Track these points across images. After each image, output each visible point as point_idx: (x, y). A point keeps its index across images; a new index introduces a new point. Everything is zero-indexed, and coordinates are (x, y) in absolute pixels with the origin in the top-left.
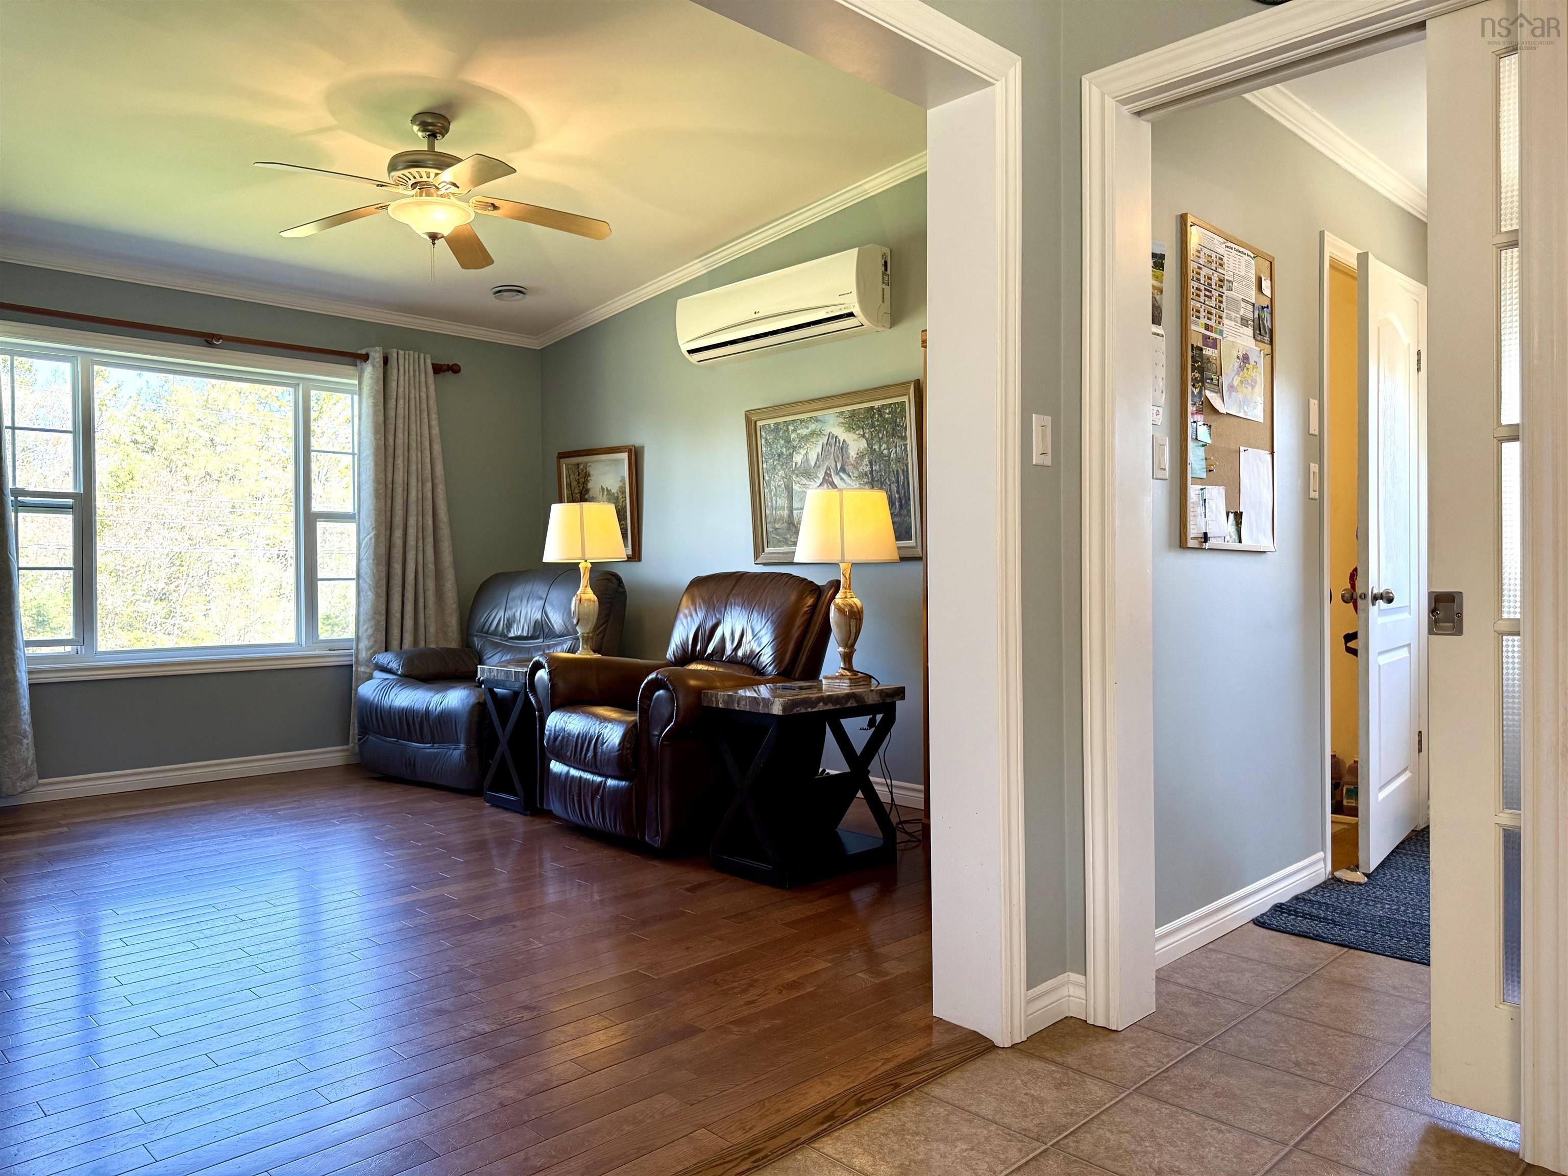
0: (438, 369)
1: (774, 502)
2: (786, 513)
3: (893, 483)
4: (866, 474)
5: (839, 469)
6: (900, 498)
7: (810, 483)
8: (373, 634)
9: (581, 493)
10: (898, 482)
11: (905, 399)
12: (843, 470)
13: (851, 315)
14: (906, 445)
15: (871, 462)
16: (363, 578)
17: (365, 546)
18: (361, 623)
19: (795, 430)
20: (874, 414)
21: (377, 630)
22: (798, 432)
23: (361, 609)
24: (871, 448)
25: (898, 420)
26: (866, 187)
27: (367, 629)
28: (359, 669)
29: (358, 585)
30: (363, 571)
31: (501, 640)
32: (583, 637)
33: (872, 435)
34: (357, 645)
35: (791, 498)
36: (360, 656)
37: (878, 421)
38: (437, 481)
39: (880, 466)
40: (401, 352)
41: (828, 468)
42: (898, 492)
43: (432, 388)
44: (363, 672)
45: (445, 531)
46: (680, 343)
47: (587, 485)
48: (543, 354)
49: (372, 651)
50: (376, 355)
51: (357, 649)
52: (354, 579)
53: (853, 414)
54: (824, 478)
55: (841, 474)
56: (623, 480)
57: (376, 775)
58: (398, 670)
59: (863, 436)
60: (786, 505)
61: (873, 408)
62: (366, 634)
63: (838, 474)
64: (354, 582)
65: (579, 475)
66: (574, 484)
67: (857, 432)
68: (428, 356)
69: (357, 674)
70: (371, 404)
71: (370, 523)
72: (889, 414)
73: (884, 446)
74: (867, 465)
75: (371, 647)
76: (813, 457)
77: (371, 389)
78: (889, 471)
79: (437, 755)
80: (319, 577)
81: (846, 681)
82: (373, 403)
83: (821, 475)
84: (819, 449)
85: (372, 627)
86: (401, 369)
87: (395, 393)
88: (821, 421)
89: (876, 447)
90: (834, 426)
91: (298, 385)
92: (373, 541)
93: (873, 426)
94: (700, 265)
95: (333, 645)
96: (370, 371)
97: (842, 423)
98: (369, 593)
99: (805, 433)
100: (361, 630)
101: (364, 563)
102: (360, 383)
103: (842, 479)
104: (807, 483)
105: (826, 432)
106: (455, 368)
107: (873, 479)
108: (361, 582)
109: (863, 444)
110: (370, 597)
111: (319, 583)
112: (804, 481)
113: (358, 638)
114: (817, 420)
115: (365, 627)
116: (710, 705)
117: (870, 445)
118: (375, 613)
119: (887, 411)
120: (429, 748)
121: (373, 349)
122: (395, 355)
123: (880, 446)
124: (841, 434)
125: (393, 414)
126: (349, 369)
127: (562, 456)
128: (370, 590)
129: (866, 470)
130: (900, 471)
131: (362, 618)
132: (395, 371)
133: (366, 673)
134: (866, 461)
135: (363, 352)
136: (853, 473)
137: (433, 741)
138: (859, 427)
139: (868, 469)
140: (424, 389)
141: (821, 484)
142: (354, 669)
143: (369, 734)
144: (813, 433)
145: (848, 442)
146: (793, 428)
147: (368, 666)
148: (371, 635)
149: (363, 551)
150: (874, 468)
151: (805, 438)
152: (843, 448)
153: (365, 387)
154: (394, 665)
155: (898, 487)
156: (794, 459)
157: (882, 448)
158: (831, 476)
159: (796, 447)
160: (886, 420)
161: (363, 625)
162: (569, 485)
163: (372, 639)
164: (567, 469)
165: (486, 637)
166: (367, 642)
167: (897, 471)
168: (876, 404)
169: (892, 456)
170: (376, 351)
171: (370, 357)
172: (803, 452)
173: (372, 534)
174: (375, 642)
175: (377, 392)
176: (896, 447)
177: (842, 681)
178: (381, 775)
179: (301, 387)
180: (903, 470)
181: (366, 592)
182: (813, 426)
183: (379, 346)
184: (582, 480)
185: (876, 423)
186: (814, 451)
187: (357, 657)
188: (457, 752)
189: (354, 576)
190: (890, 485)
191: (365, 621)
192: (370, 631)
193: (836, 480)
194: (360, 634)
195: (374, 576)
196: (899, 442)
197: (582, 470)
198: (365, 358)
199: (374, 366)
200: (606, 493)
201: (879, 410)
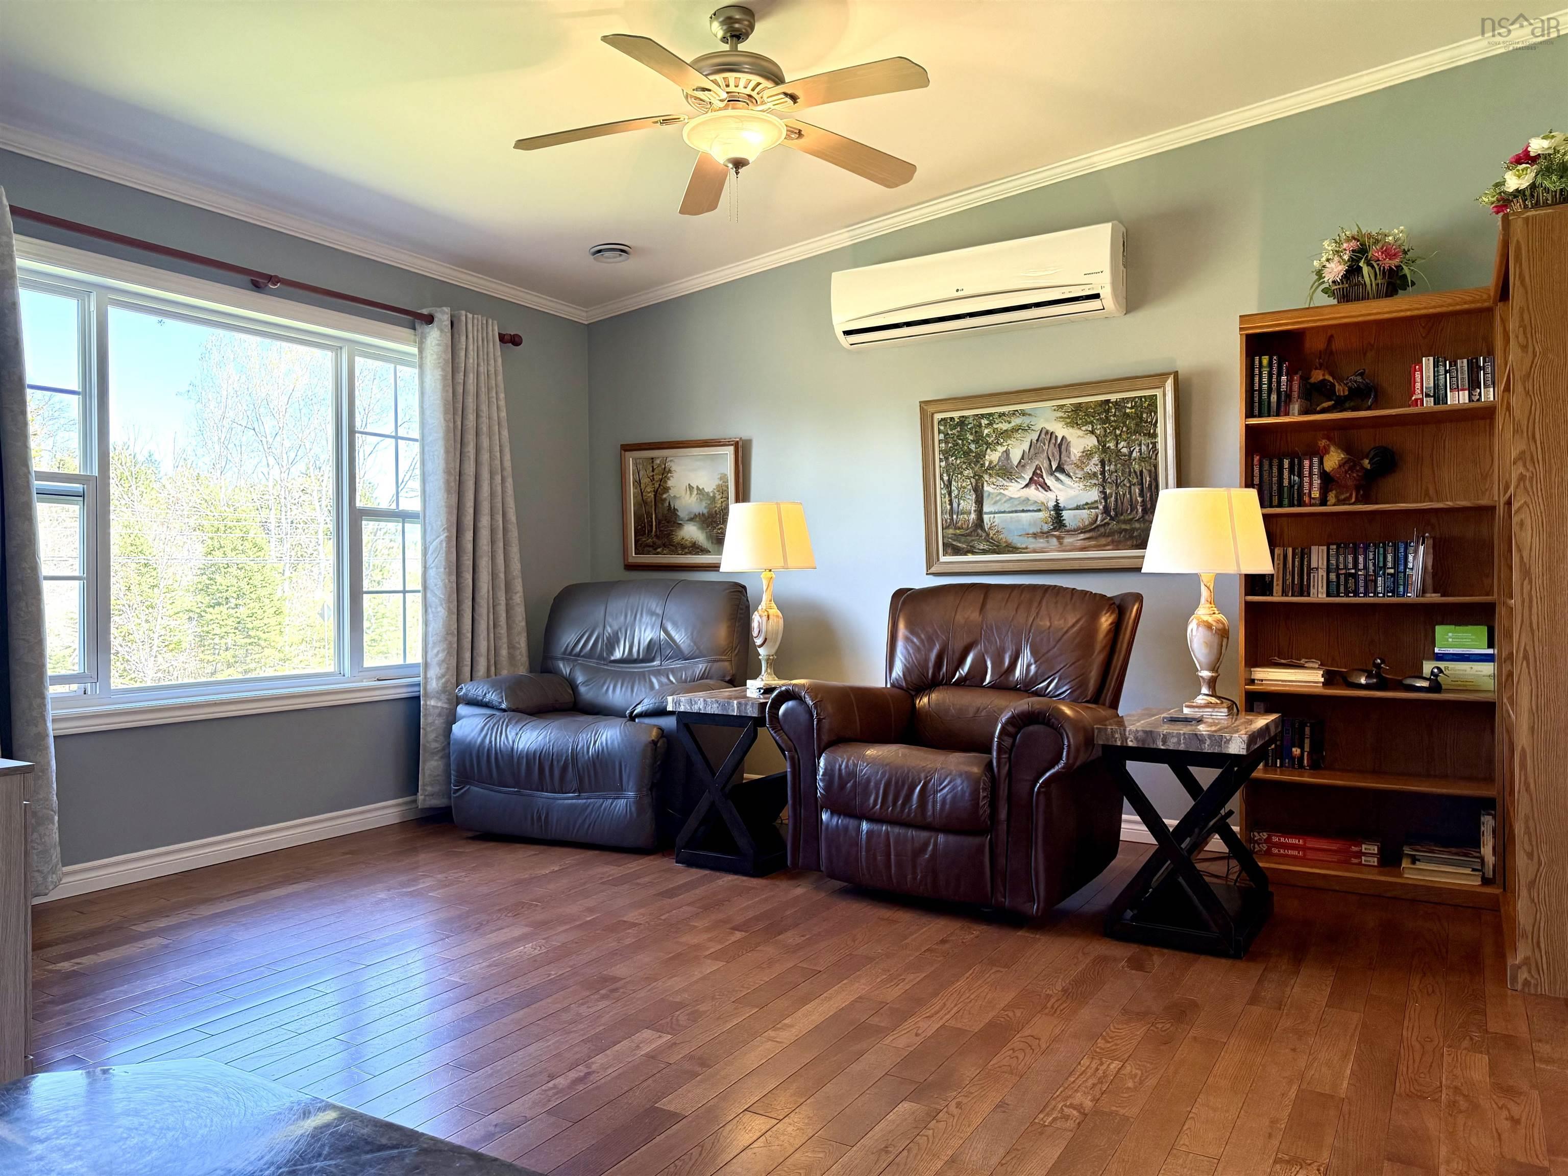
0: (502, 338)
1: (955, 505)
2: (973, 516)
3: (1134, 485)
4: (1095, 474)
5: (1054, 468)
6: (1143, 501)
7: (1011, 484)
8: (445, 658)
9: (656, 492)
10: (1142, 484)
11: (1158, 392)
12: (1060, 469)
13: (1097, 296)
14: (1154, 444)
15: (1103, 463)
16: (432, 591)
17: (434, 551)
18: (430, 646)
19: (990, 424)
20: (1110, 408)
21: (449, 654)
22: (995, 426)
23: (430, 629)
24: (1105, 445)
25: (1145, 416)
26: (1095, 159)
27: (438, 654)
28: (428, 703)
29: (425, 598)
30: (431, 582)
31: (597, 663)
32: (767, 660)
33: (1105, 431)
34: (425, 673)
35: (979, 502)
36: (428, 687)
37: (1115, 415)
38: (505, 473)
39: (1116, 465)
40: (470, 316)
41: (1038, 468)
42: (1142, 494)
43: (500, 360)
44: (433, 706)
45: (514, 534)
46: (834, 323)
47: (666, 482)
48: (591, 329)
49: (444, 680)
50: (443, 316)
51: (426, 678)
52: (418, 591)
53: (1078, 408)
54: (1031, 479)
55: (1057, 474)
56: (724, 478)
57: (470, 834)
58: (500, 703)
59: (1092, 432)
60: (973, 509)
61: (1108, 401)
62: (437, 659)
63: (1052, 474)
64: (420, 595)
65: (653, 471)
66: (644, 480)
67: (1084, 428)
68: (495, 322)
69: (426, 709)
70: (439, 377)
71: (439, 523)
72: (1132, 408)
73: (1122, 444)
74: (1097, 465)
75: (443, 676)
76: (1015, 456)
77: (439, 359)
78: (1130, 472)
79: (585, 808)
80: (365, 589)
81: (1222, 710)
82: (442, 375)
83: (1027, 476)
84: (1026, 446)
85: (443, 650)
86: (470, 336)
87: (463, 365)
88: (1030, 415)
89: (1112, 445)
90: (1047, 420)
91: (341, 348)
92: (444, 545)
93: (1106, 420)
94: (847, 235)
95: (382, 674)
96: (435, 337)
97: (1061, 417)
98: (440, 609)
99: (1005, 428)
100: (430, 655)
101: (432, 572)
102: (421, 351)
103: (1058, 479)
104: (1006, 484)
105: (1038, 427)
106: (516, 339)
107: (1104, 480)
108: (429, 595)
109: (1092, 441)
110: (440, 614)
111: (365, 596)
112: (1001, 481)
113: (426, 665)
114: (1023, 413)
115: (435, 651)
116: (1114, 744)
117: (1102, 442)
118: (447, 634)
119: (1129, 405)
120: (572, 798)
121: (438, 309)
122: (464, 318)
123: (1117, 444)
124: (1061, 430)
125: (462, 391)
126: (406, 332)
127: (627, 448)
128: (441, 605)
129: (1094, 470)
130: (1145, 472)
131: (430, 640)
132: (463, 339)
133: (437, 707)
134: (1096, 459)
135: (425, 311)
136: (1075, 473)
137: (580, 790)
138: (1087, 423)
139: (1098, 469)
140: (492, 362)
141: (1027, 486)
142: (422, 703)
143: (471, 784)
144: (1015, 430)
145: (1069, 438)
146: (987, 422)
147: (439, 699)
148: (443, 661)
149: (430, 558)
150: (1107, 468)
151: (1006, 434)
152: (1062, 446)
153: (429, 355)
154: (492, 697)
155: (1142, 491)
156: (987, 457)
157: (1120, 446)
158: (1042, 477)
159: (990, 444)
160: (1127, 416)
161: (433, 647)
162: (638, 483)
163: (445, 666)
164: (636, 464)
165: (577, 660)
166: (438, 669)
167: (1141, 472)
168: (1113, 397)
169: (1134, 454)
170: (444, 313)
171: (436, 319)
172: (1001, 449)
173: (443, 537)
174: (448, 669)
175: (446, 361)
176: (1140, 445)
177: (1216, 710)
178: (478, 833)
179: (343, 350)
180: (1150, 471)
181: (436, 608)
182: (1016, 421)
183: (446, 306)
184: (657, 478)
185: (1112, 418)
186: (1017, 449)
187: (425, 689)
188: (622, 802)
189: (420, 588)
190: (1130, 487)
191: (434, 643)
192: (441, 656)
193: (1050, 481)
194: (429, 660)
195: (446, 587)
196: (1145, 440)
197: (659, 466)
198: (429, 320)
199: (442, 331)
200: (695, 492)
201: (1116, 403)
